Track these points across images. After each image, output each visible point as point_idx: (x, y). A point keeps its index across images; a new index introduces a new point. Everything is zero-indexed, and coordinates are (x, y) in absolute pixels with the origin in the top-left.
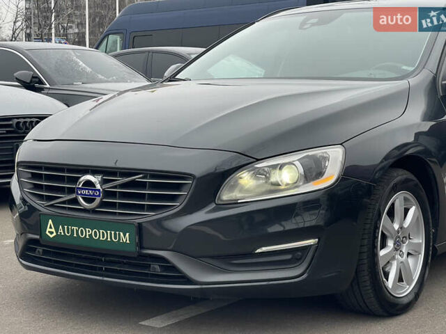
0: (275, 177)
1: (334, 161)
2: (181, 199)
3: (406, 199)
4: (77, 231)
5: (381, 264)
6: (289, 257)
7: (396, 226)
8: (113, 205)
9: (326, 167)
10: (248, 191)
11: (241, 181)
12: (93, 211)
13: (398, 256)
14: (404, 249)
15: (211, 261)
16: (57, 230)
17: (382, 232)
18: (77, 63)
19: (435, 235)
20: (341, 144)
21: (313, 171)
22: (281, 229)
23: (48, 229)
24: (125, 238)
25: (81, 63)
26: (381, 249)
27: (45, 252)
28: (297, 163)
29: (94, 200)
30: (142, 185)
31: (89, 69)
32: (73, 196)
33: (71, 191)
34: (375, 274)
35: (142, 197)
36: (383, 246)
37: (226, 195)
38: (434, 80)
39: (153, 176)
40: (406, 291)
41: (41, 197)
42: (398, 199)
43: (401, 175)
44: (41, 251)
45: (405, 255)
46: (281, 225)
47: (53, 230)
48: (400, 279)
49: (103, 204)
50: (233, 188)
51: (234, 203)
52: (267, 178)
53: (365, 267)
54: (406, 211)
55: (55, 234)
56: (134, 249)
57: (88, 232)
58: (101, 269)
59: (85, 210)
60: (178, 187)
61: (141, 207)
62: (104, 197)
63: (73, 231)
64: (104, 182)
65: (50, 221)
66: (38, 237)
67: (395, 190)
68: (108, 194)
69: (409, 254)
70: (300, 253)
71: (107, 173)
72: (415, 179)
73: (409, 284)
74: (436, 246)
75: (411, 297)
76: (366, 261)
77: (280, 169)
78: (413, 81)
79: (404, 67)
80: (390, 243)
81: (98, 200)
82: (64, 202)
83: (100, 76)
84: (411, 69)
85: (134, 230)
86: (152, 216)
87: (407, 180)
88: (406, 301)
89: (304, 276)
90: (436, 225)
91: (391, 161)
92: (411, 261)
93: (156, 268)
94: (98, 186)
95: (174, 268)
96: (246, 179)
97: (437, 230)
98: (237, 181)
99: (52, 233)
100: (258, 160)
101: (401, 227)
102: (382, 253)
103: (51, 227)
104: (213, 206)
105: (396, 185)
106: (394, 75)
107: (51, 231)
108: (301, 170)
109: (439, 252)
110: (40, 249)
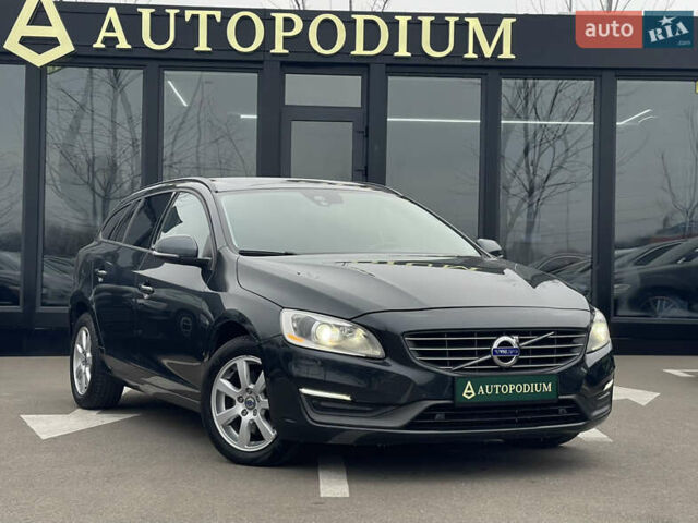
12: (512, 369)
16: (476, 391)
23: (466, 391)
24: (548, 388)
27: (448, 416)
29: (511, 358)
30: (555, 341)
32: (489, 357)
33: (486, 353)
35: (551, 351)
41: (445, 363)
47: (472, 391)
49: (519, 361)
55: (473, 395)
56: (554, 397)
57: (511, 388)
59: (503, 369)
61: (551, 360)
63: (495, 389)
64: (521, 341)
65: (469, 383)
66: (449, 402)
68: (524, 352)
71: (522, 332)
81: (515, 358)
82: (476, 365)
85: (556, 379)
86: (562, 366)
94: (515, 346)
99: (469, 394)
103: (469, 389)
107: (469, 392)
110: (440, 415)
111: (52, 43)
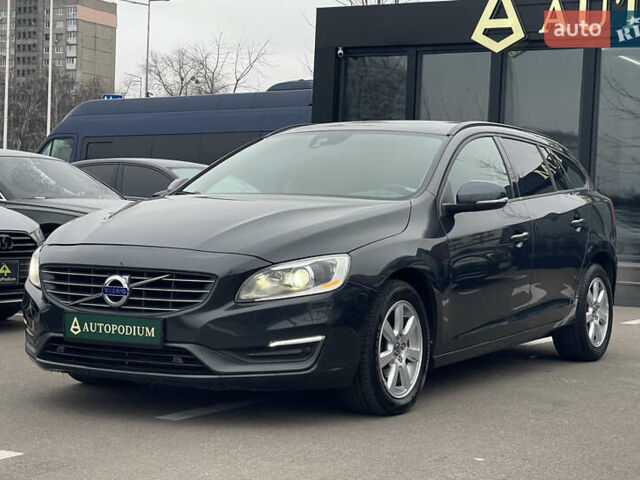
0: (290, 279)
1: (341, 268)
2: (204, 297)
3: (405, 309)
4: (103, 328)
5: (382, 365)
6: (299, 351)
7: (396, 332)
8: (139, 303)
9: (333, 273)
10: (264, 292)
11: (259, 283)
12: (119, 309)
13: (397, 361)
14: (403, 355)
15: (228, 353)
16: (82, 327)
17: (383, 336)
18: (38, 175)
19: (433, 346)
20: (348, 253)
21: (322, 275)
22: (291, 326)
23: (73, 327)
24: (150, 333)
25: (43, 174)
26: (382, 351)
27: (66, 350)
28: (309, 268)
29: (120, 298)
30: (168, 284)
31: (52, 182)
32: (100, 295)
33: (98, 290)
34: (376, 374)
35: (167, 295)
36: (384, 349)
37: (244, 295)
38: (435, 202)
39: (178, 276)
40: (403, 394)
41: (65, 297)
42: (399, 307)
43: (400, 286)
44: (63, 349)
45: (404, 361)
46: (292, 322)
47: (78, 327)
48: (399, 383)
49: (129, 302)
50: (250, 289)
51: (252, 302)
52: (281, 282)
53: (367, 366)
54: (406, 320)
55: (79, 331)
56: (158, 342)
57: (114, 328)
58: (123, 363)
59: (111, 308)
60: (201, 286)
61: (166, 305)
62: (131, 296)
63: (98, 327)
64: (131, 281)
65: (75, 319)
66: (62, 335)
67: (395, 298)
68: (134, 293)
69: (407, 361)
70: (309, 349)
71: (134, 273)
72: (414, 290)
73: (407, 387)
74: (435, 357)
75: (409, 399)
76: (366, 361)
77: (294, 272)
78: (414, 201)
79: (408, 189)
80: (390, 347)
81: (125, 298)
82: (89, 302)
83: (66, 191)
84: (414, 190)
85: (160, 325)
86: (176, 312)
87: (406, 291)
88: (403, 402)
89: (312, 369)
90: (433, 337)
91: (392, 271)
92: (409, 367)
93: (178, 360)
94: (125, 286)
95: (196, 360)
96: (262, 281)
97: (434, 343)
98: (254, 282)
99: (76, 330)
100: (274, 264)
101: (400, 334)
102: (382, 355)
103: (76, 325)
104: (232, 304)
105: (396, 294)
106: (397, 195)
107: (75, 328)
108: (312, 274)
109: (437, 365)
110: (61, 348)
111: (508, 32)
